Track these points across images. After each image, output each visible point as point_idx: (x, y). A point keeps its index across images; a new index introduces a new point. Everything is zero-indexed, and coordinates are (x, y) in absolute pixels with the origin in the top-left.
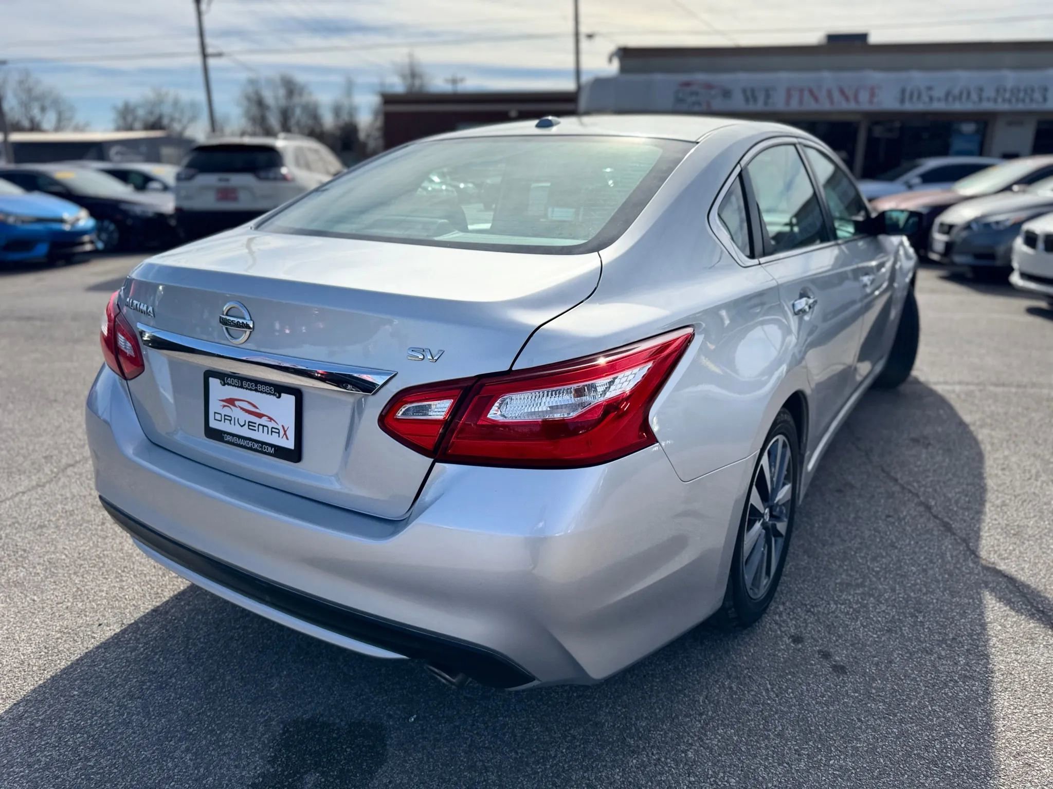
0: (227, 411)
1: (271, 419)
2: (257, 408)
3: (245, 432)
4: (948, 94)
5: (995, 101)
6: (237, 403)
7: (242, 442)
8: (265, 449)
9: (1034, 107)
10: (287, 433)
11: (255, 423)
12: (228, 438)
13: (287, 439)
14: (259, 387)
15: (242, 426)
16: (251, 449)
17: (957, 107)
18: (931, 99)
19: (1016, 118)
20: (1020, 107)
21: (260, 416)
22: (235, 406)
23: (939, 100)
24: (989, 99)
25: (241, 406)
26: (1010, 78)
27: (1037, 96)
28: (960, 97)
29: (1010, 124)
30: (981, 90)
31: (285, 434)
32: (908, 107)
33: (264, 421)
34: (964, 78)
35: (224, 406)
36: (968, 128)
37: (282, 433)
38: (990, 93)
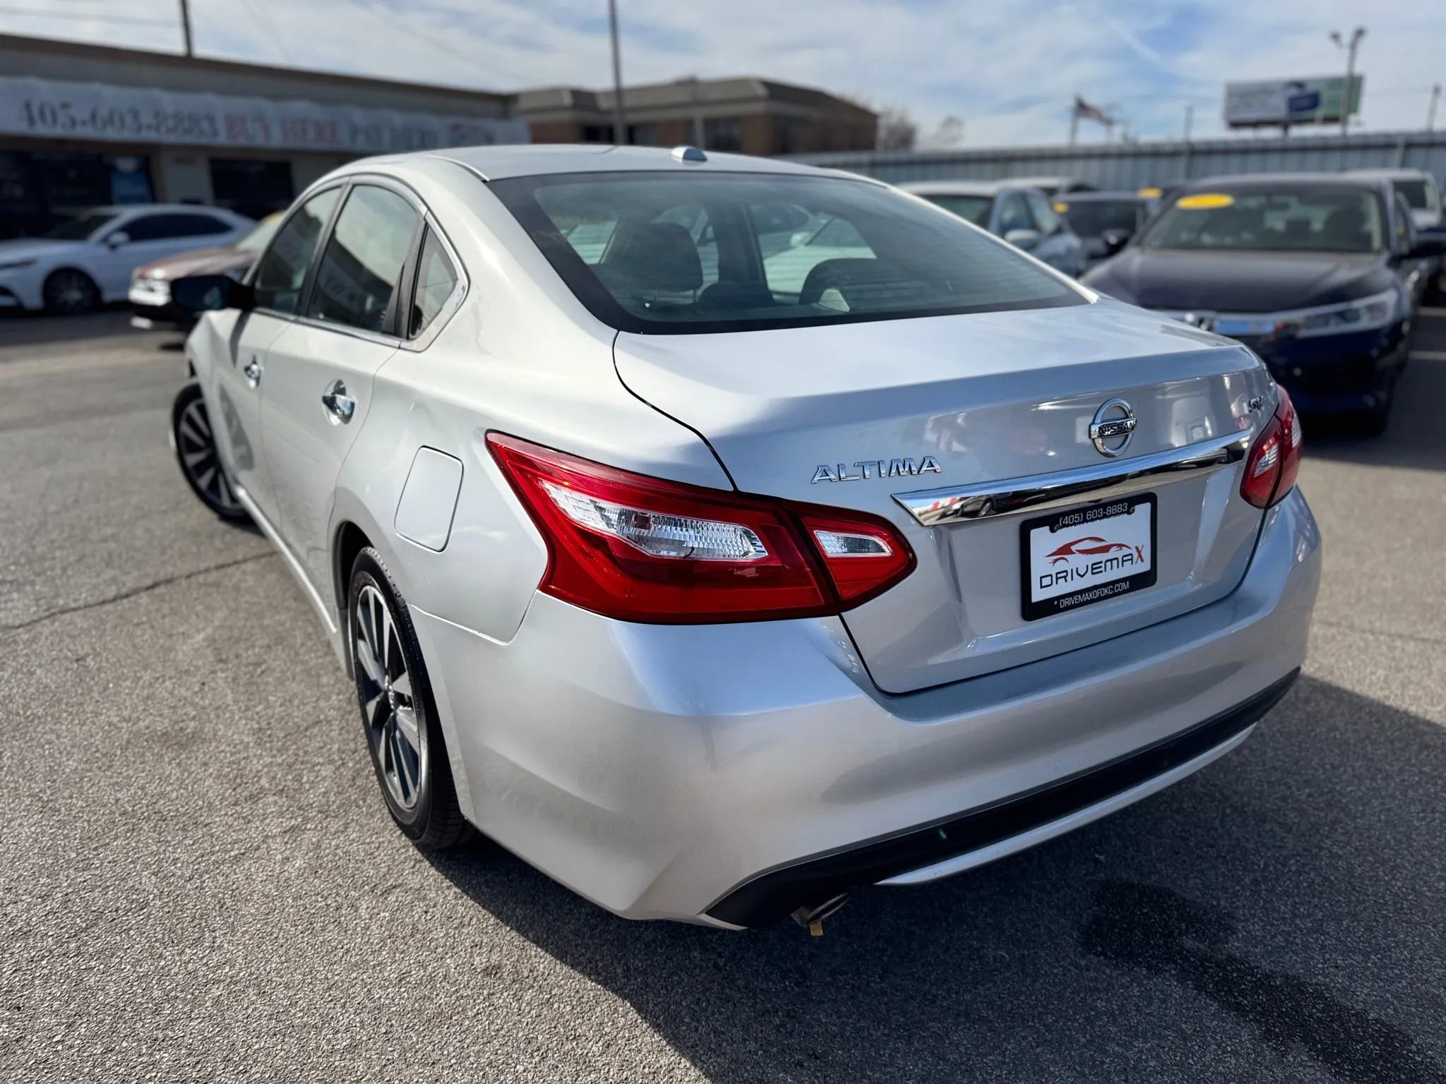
0: (1061, 566)
1: (1120, 546)
2: (1102, 540)
3: (1090, 581)
4: (94, 117)
5: (158, 129)
6: (1074, 548)
7: (1086, 597)
8: (1117, 588)
9: (204, 140)
10: (1142, 554)
11: (1101, 562)
12: (1066, 602)
13: (1142, 560)
14: (1110, 510)
15: (1082, 576)
16: (1100, 599)
17: (111, 134)
18: (73, 123)
19: (185, 154)
20: (189, 139)
21: (1106, 549)
22: (1072, 553)
23: (84, 123)
24: (149, 127)
25: (1080, 549)
26: (169, 101)
27: (205, 125)
28: (109, 122)
29: (179, 161)
30: (136, 114)
31: (1140, 556)
32: (43, 130)
33: (1112, 553)
34: (111, 96)
35: (1056, 561)
36: (127, 164)
37: (1136, 555)
38: (147, 118)
